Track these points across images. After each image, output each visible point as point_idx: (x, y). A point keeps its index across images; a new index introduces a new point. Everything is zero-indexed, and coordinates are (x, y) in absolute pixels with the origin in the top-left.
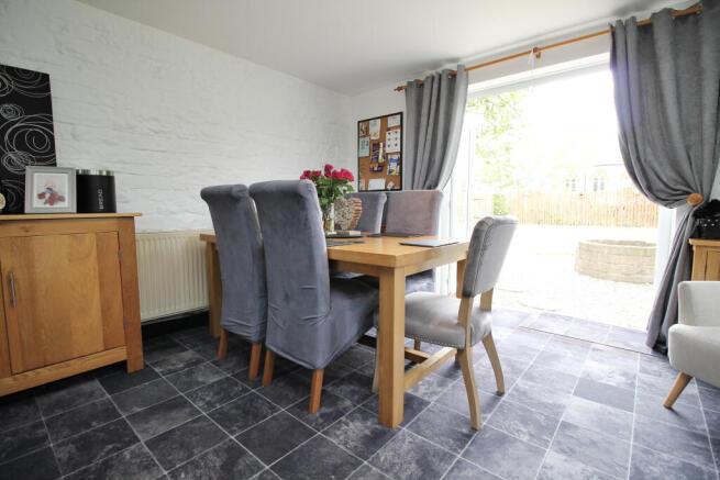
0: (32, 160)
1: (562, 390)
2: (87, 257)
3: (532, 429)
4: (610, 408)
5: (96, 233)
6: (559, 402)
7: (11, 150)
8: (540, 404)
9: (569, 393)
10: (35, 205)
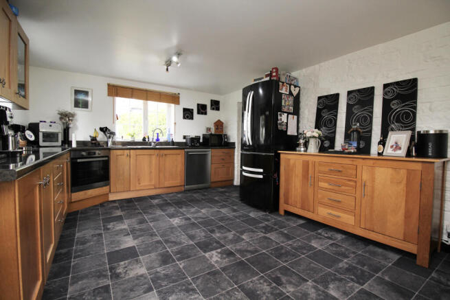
0: (402, 127)
2: (400, 182)
5: (407, 170)
7: (393, 123)
10: (388, 152)
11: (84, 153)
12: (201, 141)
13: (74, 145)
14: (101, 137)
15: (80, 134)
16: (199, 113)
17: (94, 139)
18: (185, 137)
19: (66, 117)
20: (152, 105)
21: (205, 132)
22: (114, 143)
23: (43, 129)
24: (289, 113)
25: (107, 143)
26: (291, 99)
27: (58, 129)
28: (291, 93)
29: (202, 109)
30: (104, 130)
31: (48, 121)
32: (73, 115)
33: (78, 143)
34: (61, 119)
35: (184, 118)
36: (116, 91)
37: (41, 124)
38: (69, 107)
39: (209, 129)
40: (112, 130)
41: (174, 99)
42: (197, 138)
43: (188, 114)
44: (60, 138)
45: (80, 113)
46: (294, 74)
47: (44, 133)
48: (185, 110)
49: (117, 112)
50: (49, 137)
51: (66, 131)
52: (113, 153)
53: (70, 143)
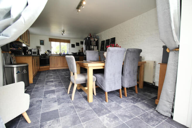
1: (62, 109)
3: (61, 98)
4: (48, 111)
6: (60, 105)
8: (63, 102)
9: (59, 109)
11: (43, 57)
12: (77, 54)
13: (40, 55)
14: (47, 53)
15: (42, 52)
16: (77, 45)
17: (45, 53)
18: (72, 53)
19: (38, 48)
20: (62, 44)
21: (78, 51)
22: (51, 54)
23: (33, 51)
24: (94, 46)
25: (49, 54)
26: (95, 42)
27: (36, 51)
28: (95, 40)
29: (78, 44)
30: (48, 51)
31: (34, 49)
32: (40, 47)
33: (41, 54)
34: (37, 48)
35: (72, 47)
36: (51, 40)
37: (32, 50)
38: (39, 45)
39: (79, 50)
40: (51, 51)
41: (68, 41)
42: (76, 53)
43: (73, 46)
44: (37, 53)
45: (42, 46)
46: (96, 35)
47: (33, 52)
48: (72, 45)
49: (52, 46)
50: (34, 53)
51: (38, 51)
52: (50, 57)
53: (39, 54)
